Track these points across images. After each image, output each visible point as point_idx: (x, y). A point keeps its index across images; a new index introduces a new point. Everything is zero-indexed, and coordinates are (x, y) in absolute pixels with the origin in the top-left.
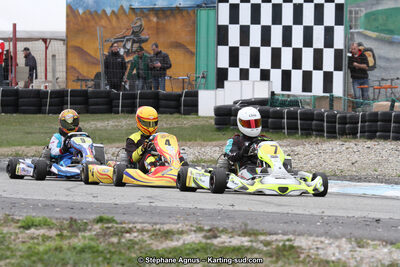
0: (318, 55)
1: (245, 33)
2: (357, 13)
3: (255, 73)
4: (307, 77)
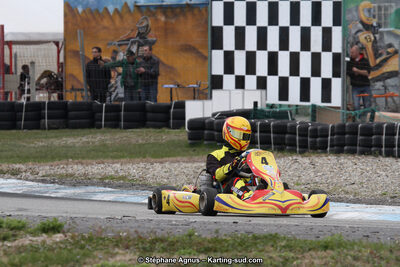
1: (240, 35)
2: (386, 9)
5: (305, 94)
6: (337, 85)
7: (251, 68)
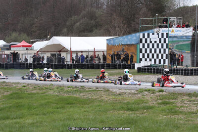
0: (162, 55)
1: (146, 50)
2: (174, 45)
3: (148, 60)
4: (160, 60)
5: (160, 62)
6: (167, 60)
7: (148, 57)
